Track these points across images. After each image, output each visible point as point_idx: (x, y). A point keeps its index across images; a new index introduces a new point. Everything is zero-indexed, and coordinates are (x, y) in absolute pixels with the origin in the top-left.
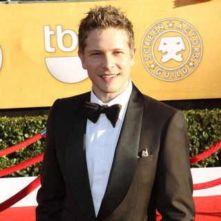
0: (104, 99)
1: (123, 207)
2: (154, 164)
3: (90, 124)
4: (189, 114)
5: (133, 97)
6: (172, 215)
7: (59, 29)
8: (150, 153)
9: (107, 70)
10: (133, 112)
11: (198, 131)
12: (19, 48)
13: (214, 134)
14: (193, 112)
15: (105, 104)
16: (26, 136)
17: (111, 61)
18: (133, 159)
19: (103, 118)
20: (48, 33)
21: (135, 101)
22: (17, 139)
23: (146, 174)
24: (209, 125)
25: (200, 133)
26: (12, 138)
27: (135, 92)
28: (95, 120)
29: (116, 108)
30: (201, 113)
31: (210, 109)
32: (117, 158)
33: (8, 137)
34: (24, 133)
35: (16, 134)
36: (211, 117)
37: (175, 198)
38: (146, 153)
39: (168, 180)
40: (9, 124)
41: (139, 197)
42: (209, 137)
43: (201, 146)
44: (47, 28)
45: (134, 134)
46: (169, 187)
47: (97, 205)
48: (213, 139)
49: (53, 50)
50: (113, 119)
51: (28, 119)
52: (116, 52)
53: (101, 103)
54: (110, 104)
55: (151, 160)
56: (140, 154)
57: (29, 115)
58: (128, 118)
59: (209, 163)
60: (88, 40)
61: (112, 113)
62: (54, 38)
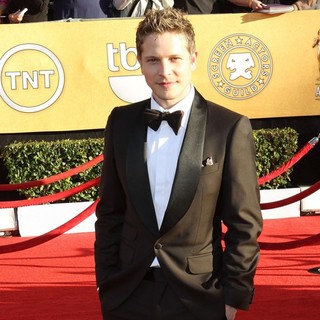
0: (165, 106)
1: (187, 219)
2: (220, 173)
3: (150, 132)
4: (259, 134)
5: (196, 103)
6: (239, 226)
7: (123, 46)
8: (215, 161)
9: (164, 77)
10: (197, 118)
11: (269, 151)
12: (81, 67)
13: (285, 154)
14: (263, 131)
15: (166, 111)
16: (91, 158)
17: (168, 68)
18: (197, 168)
19: (165, 126)
20: (111, 51)
21: (198, 107)
22: (81, 162)
23: (211, 184)
24: (280, 145)
25: (272, 153)
26: (76, 161)
27: (198, 98)
28: (156, 128)
29: (178, 115)
30: (272, 132)
31: (281, 128)
32: (180, 167)
33: (72, 161)
34: (88, 156)
35: (80, 157)
36: (282, 136)
37: (241, 208)
38: (210, 162)
39: (235, 190)
40: (72, 146)
41: (204, 207)
42: (281, 157)
43: (272, 166)
44: (110, 46)
45: (198, 142)
46: (235, 197)
47: (160, 218)
48: (284, 159)
49: (117, 69)
50: (175, 126)
51: (91, 141)
52: (173, 59)
53: (162, 110)
54: (171, 111)
55: (216, 168)
56: (204, 162)
57: (93, 137)
58: (191, 125)
59: (281, 184)
60: (144, 45)
61: (174, 120)
62: (117, 56)
